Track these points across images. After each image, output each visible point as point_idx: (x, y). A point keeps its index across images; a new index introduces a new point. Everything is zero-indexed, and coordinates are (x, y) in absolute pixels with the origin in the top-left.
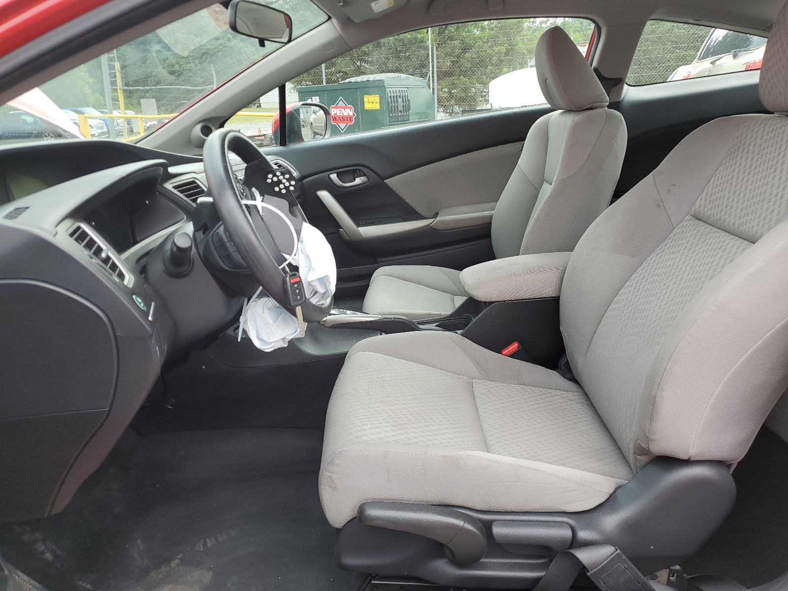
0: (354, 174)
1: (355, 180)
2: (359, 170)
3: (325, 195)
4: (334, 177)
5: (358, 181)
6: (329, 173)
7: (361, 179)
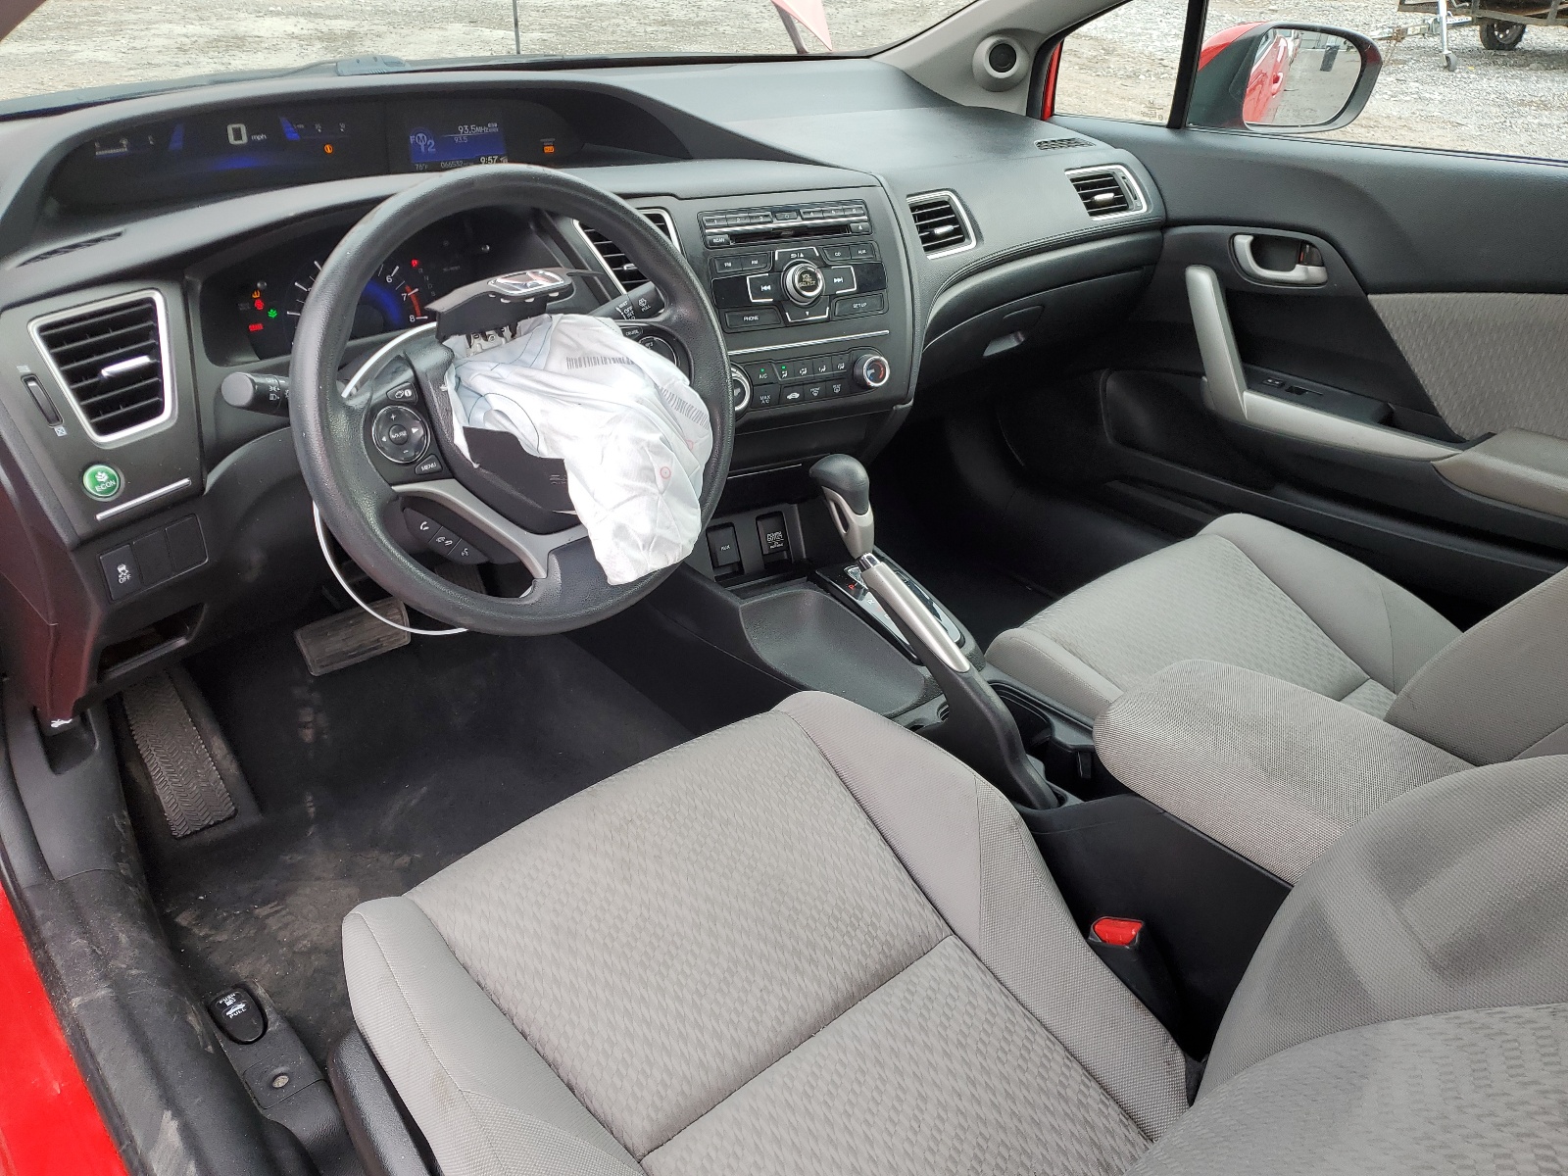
0: (1299, 252)
1: (1292, 268)
2: (1311, 245)
3: (1203, 282)
4: (1243, 242)
5: (1298, 273)
6: (1235, 229)
7: (1307, 271)
